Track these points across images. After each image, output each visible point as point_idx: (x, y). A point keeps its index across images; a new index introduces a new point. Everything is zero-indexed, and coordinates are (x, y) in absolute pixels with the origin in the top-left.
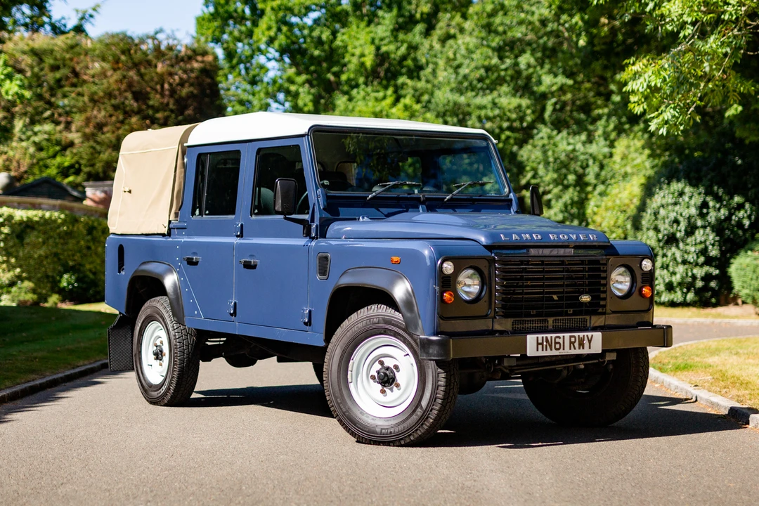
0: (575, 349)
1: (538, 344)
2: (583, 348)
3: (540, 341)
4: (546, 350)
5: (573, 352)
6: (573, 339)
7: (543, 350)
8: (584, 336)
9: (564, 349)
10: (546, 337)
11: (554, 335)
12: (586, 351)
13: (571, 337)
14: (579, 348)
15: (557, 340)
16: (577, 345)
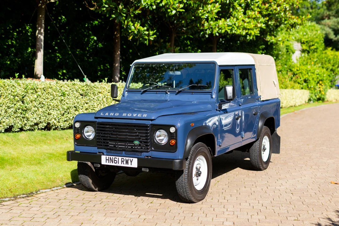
0: (124, 164)
1: (106, 160)
2: (128, 164)
3: (107, 159)
4: (110, 163)
5: (123, 165)
6: (123, 160)
7: (109, 162)
8: (128, 159)
9: (118, 163)
10: (110, 158)
11: (114, 157)
12: (129, 165)
13: (122, 159)
14: (126, 164)
15: (115, 159)
16: (125, 162)
